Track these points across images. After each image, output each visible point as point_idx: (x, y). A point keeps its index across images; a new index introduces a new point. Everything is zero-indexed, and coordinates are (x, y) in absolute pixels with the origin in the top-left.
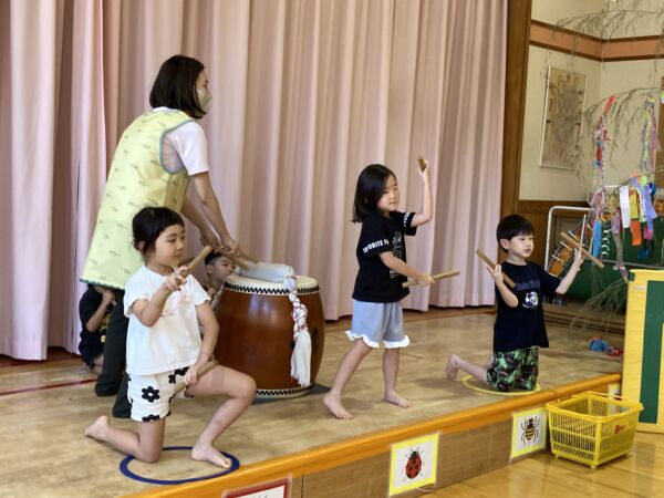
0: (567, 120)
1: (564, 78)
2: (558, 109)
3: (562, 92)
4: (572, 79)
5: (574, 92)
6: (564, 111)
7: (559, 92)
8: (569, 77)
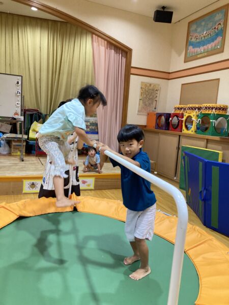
0: (149, 99)
1: (148, 85)
2: (145, 96)
3: (147, 90)
4: (152, 86)
5: (153, 90)
6: (148, 96)
7: (145, 90)
8: (150, 85)
